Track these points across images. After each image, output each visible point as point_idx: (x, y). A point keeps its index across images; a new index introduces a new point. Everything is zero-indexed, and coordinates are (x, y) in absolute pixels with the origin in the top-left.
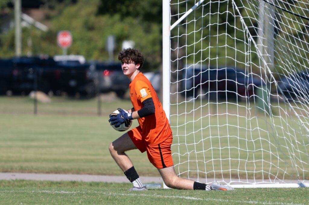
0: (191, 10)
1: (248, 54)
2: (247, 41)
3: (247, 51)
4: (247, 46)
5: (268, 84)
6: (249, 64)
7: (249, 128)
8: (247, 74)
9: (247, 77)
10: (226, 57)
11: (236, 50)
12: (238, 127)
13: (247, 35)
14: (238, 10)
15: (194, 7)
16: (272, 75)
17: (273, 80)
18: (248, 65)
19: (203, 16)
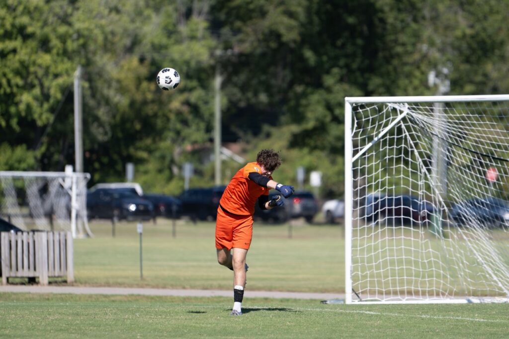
0: (370, 144)
1: (422, 183)
2: (421, 172)
3: (421, 180)
4: (421, 176)
5: (440, 210)
6: (423, 192)
7: (422, 250)
8: (420, 201)
9: (420, 204)
10: (402, 186)
11: (411, 179)
12: (413, 249)
13: (421, 167)
14: (413, 145)
15: (373, 142)
16: (443, 203)
17: (443, 207)
18: (422, 194)
19: (381, 150)
